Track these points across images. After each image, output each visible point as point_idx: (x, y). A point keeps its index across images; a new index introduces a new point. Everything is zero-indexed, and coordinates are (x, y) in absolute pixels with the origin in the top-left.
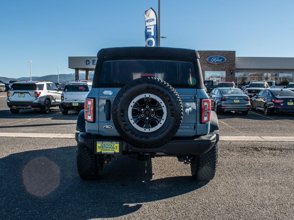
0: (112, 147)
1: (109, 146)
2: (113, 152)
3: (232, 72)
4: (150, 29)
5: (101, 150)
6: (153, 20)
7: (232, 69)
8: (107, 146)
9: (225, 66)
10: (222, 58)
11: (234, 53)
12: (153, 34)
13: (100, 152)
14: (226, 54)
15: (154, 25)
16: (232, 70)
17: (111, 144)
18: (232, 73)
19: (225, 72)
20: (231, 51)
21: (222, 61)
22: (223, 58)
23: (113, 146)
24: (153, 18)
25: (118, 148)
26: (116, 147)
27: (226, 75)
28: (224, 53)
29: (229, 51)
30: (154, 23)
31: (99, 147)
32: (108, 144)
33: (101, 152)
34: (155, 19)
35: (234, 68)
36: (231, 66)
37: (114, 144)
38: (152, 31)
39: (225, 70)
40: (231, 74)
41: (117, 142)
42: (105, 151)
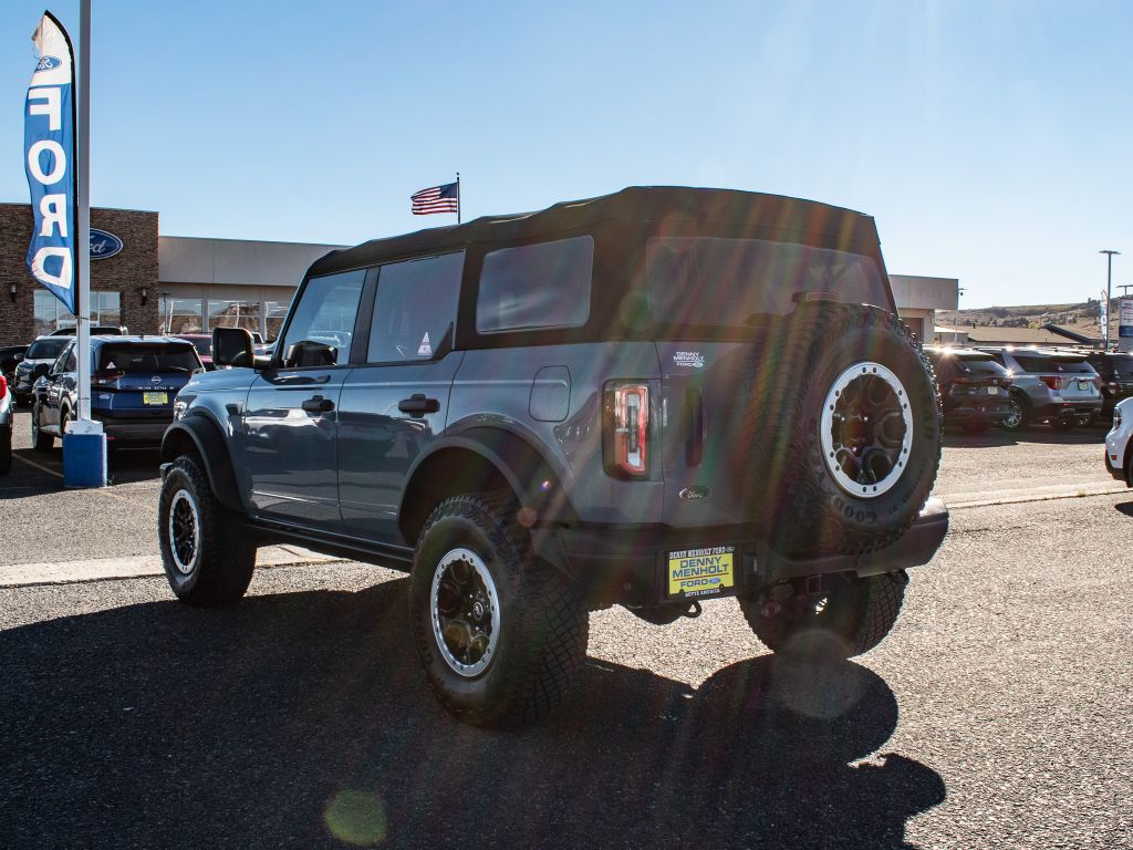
0: (712, 570)
1: (704, 567)
2: (717, 585)
4: (45, 101)
5: (682, 585)
6: (56, 63)
7: (147, 284)
8: (700, 566)
9: (117, 269)
10: (105, 238)
11: (152, 218)
12: (55, 124)
13: (678, 592)
14: (120, 223)
15: (63, 87)
16: (147, 289)
17: (710, 557)
18: (144, 301)
19: (117, 294)
20: (140, 213)
21: (108, 249)
22: (109, 240)
23: (715, 563)
24: (55, 56)
25: (730, 569)
26: (725, 566)
27: (122, 305)
28: (111, 219)
29: (131, 213)
30: (63, 75)
31: (675, 572)
32: (701, 558)
33: (682, 590)
35: (155, 281)
36: (141, 271)
37: (718, 556)
38: (54, 112)
39: (117, 286)
40: (143, 304)
41: (730, 549)
42: (692, 589)
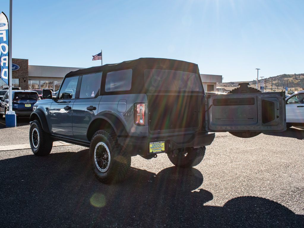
1: (158, 146)
2: (161, 150)
3: (25, 79)
5: (153, 150)
6: (5, 24)
9: (18, 73)
10: (15, 66)
11: (27, 61)
12: (5, 39)
14: (19, 62)
15: (6, 30)
18: (25, 81)
19: (18, 79)
20: (24, 60)
21: (16, 68)
24: (4, 23)
25: (164, 147)
27: (19, 82)
29: (22, 59)
30: (6, 27)
31: (151, 147)
32: (157, 144)
34: (7, 23)
35: (27, 76)
36: (24, 74)
39: (18, 77)
40: (24, 82)
41: (164, 142)
